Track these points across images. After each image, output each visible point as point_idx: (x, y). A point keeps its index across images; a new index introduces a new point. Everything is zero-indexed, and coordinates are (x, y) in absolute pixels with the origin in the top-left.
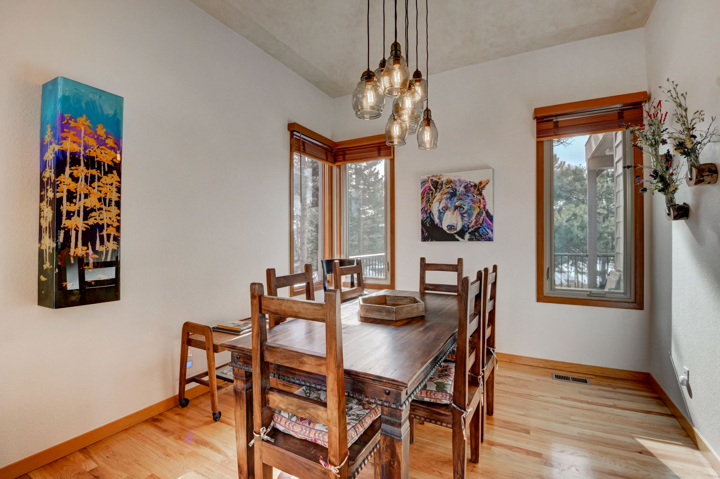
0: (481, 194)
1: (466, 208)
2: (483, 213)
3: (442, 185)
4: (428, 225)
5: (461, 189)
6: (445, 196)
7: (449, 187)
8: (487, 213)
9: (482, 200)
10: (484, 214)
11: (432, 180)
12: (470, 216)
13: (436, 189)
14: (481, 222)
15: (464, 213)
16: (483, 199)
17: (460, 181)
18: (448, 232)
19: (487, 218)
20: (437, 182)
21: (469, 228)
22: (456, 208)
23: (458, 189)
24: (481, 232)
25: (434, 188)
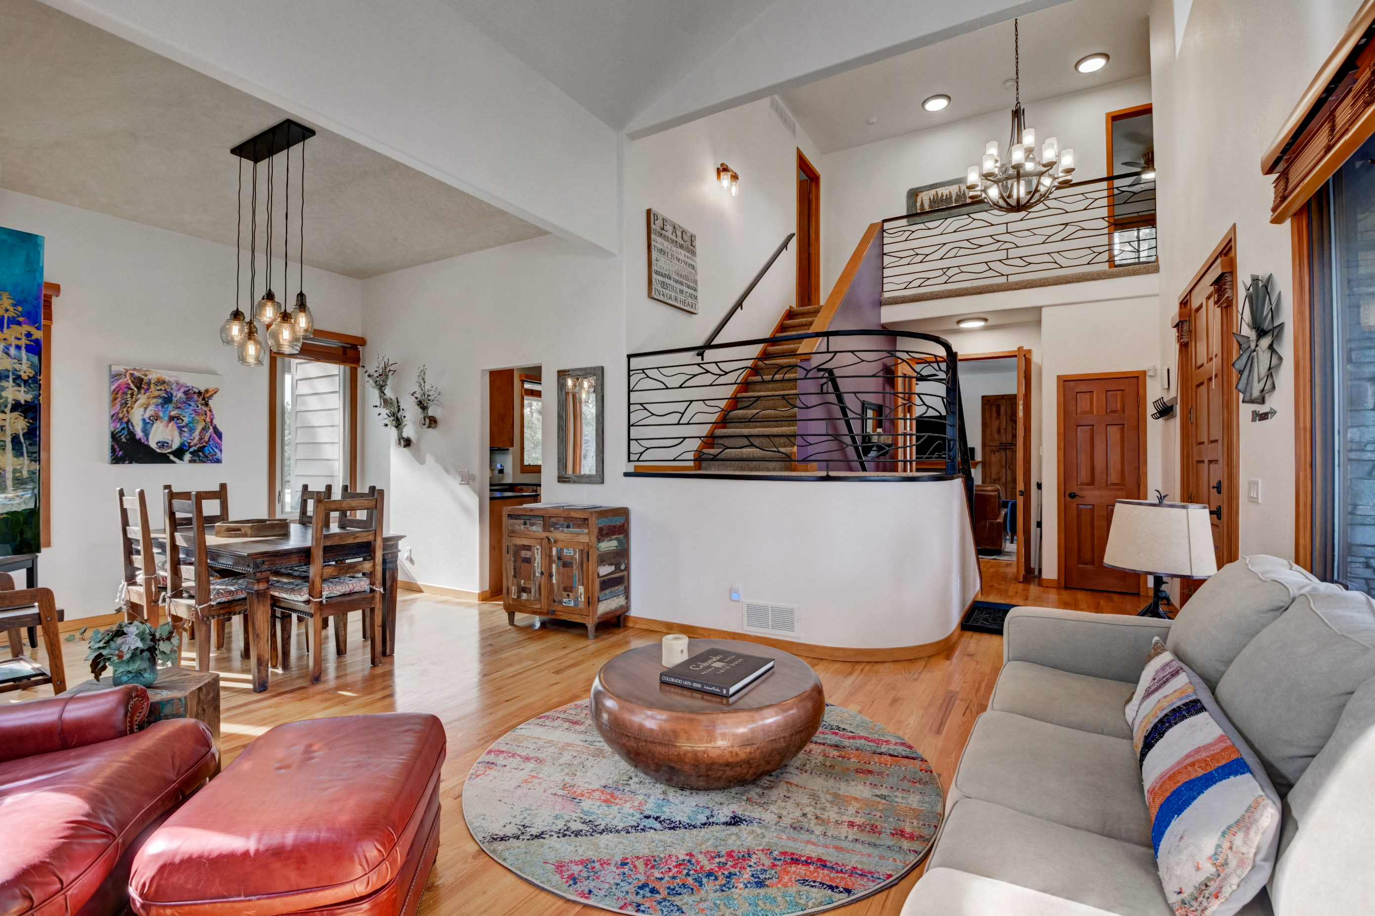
0: (207, 405)
1: (186, 420)
2: (209, 428)
3: (149, 384)
4: (124, 440)
5: (179, 395)
6: (155, 400)
7: (160, 390)
8: (215, 428)
9: (208, 413)
10: (211, 430)
11: (132, 375)
12: (192, 431)
13: (139, 388)
14: (206, 439)
15: (183, 427)
16: (210, 411)
17: (178, 384)
18: (158, 451)
19: (214, 435)
20: (142, 380)
21: (190, 447)
22: (172, 419)
23: (174, 394)
24: (207, 452)
25: (136, 387)
